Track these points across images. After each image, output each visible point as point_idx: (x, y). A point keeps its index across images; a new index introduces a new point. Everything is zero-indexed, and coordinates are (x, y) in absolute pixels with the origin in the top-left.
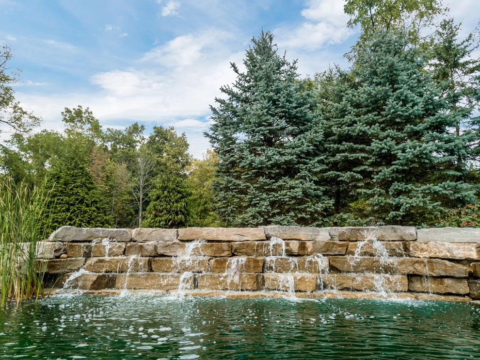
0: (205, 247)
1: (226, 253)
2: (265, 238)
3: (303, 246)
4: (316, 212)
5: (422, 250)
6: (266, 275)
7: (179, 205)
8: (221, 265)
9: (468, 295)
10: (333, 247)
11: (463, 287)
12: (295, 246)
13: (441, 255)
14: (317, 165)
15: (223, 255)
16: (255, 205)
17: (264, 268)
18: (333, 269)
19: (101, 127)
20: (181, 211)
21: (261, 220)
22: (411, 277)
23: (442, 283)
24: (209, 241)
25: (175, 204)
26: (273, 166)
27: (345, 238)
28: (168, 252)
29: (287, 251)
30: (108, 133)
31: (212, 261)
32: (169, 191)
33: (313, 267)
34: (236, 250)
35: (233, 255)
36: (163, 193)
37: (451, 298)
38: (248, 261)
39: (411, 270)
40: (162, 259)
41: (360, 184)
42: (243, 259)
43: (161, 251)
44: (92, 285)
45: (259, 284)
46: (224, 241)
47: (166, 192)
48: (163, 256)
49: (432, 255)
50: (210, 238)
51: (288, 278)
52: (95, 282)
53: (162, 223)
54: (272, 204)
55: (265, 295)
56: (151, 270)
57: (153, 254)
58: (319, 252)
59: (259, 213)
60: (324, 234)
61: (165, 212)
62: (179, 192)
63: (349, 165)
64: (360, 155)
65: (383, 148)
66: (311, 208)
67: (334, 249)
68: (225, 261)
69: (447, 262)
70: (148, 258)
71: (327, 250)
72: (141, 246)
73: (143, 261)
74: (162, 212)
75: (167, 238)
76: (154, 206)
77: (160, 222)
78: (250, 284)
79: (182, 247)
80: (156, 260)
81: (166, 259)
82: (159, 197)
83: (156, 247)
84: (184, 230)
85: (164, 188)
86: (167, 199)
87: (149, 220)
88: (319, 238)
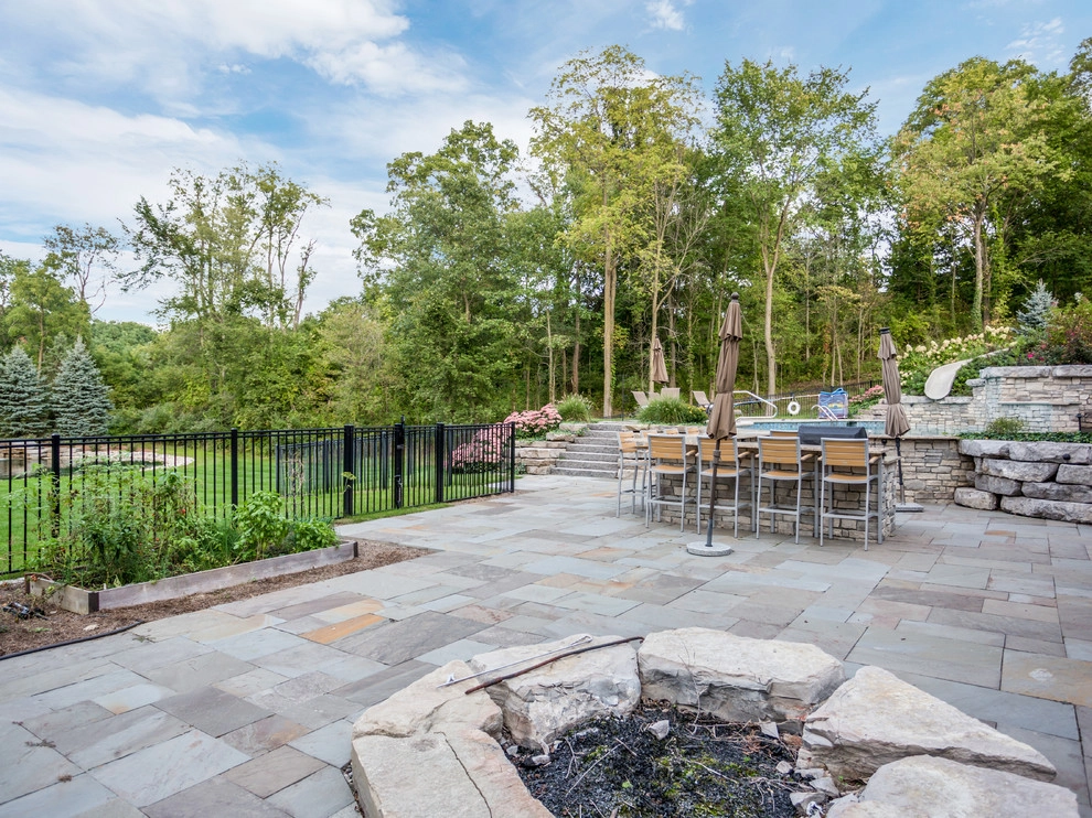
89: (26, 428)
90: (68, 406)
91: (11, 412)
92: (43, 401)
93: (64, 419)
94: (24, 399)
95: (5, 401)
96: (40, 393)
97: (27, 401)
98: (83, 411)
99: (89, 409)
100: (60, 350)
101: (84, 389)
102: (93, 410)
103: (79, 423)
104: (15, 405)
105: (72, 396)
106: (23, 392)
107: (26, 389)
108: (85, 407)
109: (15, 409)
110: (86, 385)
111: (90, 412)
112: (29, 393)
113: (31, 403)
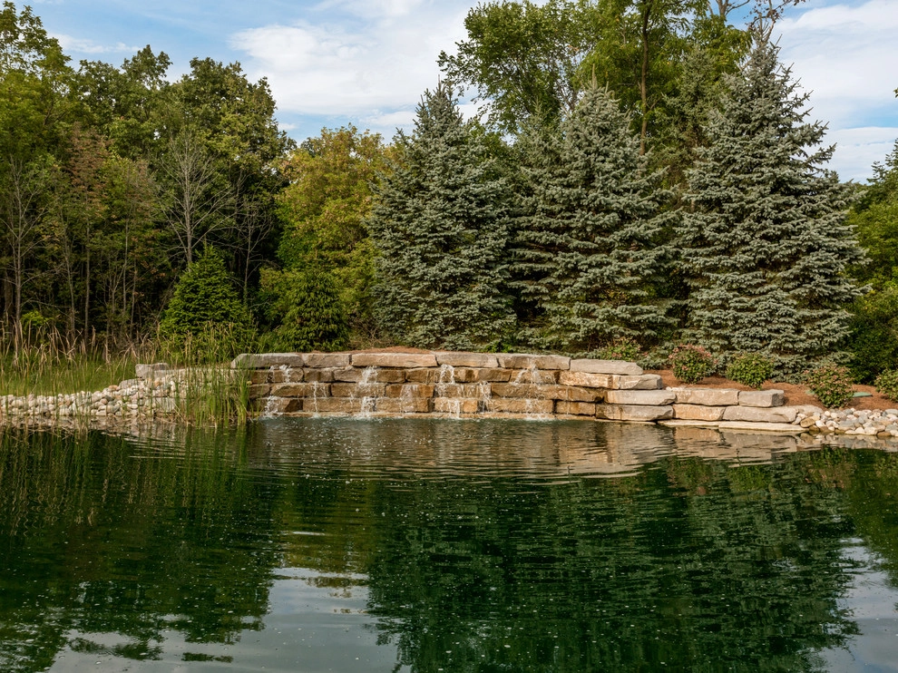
0: (380, 374)
1: (400, 380)
2: (436, 365)
3: (470, 374)
4: (494, 329)
5: (569, 379)
6: (437, 400)
7: (330, 311)
8: (396, 392)
9: (595, 415)
11: (591, 409)
12: (462, 374)
13: (582, 384)
14: (498, 275)
15: (397, 381)
16: (426, 323)
17: (436, 394)
18: (493, 394)
19: (68, 59)
20: (332, 318)
21: (433, 340)
22: (556, 401)
23: (577, 406)
24: (382, 367)
25: (325, 310)
26: (447, 279)
27: (511, 365)
28: (344, 378)
29: (455, 378)
30: (84, 72)
31: (388, 388)
32: (316, 293)
33: (475, 393)
34: (409, 378)
35: (406, 381)
36: (309, 296)
37: (581, 418)
38: (421, 388)
39: (556, 395)
40: (340, 384)
41: (545, 299)
42: (416, 386)
43: (337, 378)
44: (287, 408)
45: (431, 408)
46: (397, 368)
47: (312, 294)
48: (339, 381)
49: (576, 383)
50: (384, 364)
51: (455, 404)
52: (288, 406)
53: (311, 335)
54: (446, 321)
55: (435, 415)
56: (331, 395)
57: (331, 380)
58: (484, 379)
59: (431, 331)
60: (491, 361)
61: (313, 320)
62: (329, 294)
63: (537, 276)
64: (546, 266)
65: (569, 262)
66: (488, 325)
67: (498, 376)
68: (400, 387)
69: (582, 390)
70: (328, 384)
71: (493, 378)
72: (319, 373)
73: (324, 386)
74: (309, 320)
75: (340, 364)
76: (299, 313)
77: (308, 333)
78: (423, 407)
79: (359, 373)
80: (335, 385)
81: (344, 384)
82: (303, 300)
83: (333, 373)
84: (358, 356)
85: (309, 289)
86: (315, 304)
87: (294, 330)
88: (488, 365)
89: (611, 319)
90: (728, 251)
91: (574, 271)
92: (663, 238)
93: (718, 292)
94: (608, 231)
95: (560, 239)
96: (649, 215)
97: (616, 235)
98: (776, 266)
99: (794, 258)
100: (698, 95)
102: (811, 259)
103: (765, 304)
104: (588, 252)
105: (741, 215)
106: (605, 209)
107: (611, 198)
108: (781, 249)
111: (801, 264)
112: (621, 213)
113: (628, 242)
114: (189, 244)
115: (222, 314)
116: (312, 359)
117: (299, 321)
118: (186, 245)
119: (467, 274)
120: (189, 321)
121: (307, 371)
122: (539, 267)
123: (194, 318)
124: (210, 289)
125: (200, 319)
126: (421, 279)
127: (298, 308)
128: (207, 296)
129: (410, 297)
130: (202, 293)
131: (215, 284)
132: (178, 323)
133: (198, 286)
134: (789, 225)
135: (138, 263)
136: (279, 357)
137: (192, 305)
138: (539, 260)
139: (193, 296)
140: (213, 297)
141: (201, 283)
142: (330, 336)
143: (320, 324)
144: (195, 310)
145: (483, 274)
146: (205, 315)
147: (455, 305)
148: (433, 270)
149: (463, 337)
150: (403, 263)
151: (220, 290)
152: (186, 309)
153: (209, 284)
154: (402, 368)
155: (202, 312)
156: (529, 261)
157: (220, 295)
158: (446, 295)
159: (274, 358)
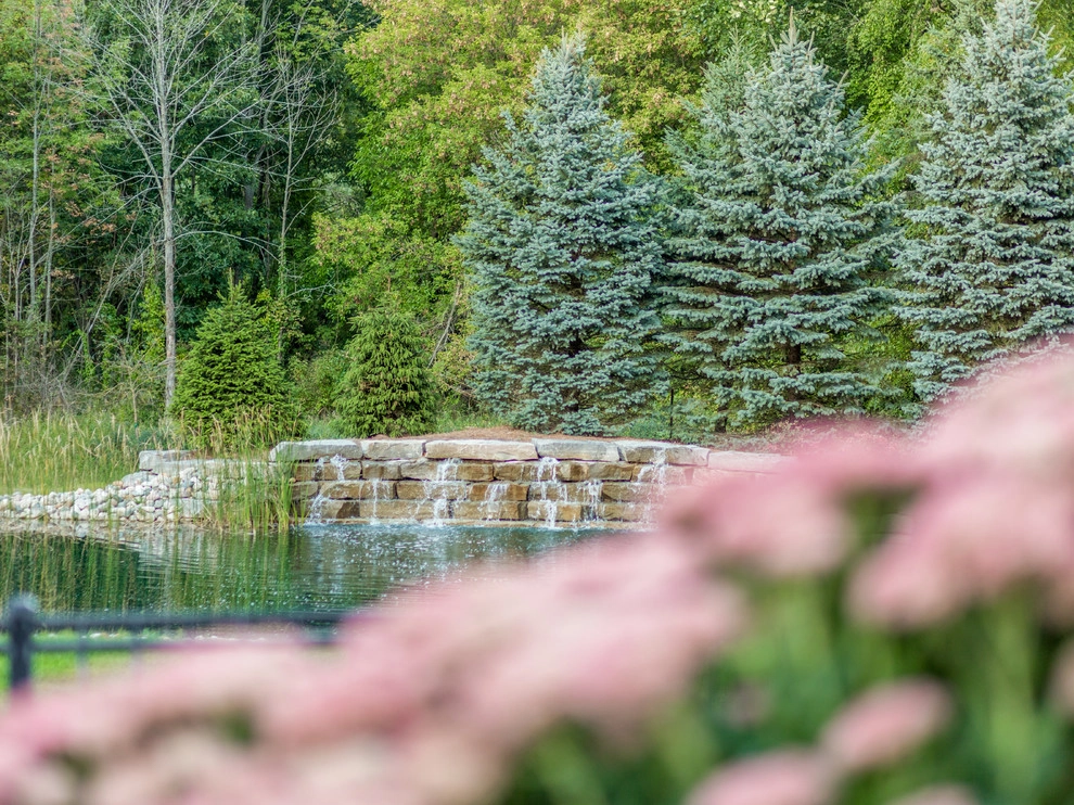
0: (461, 469)
1: (486, 477)
2: (536, 457)
3: (576, 470)
6: (532, 503)
7: (408, 372)
8: (480, 492)
10: (614, 471)
12: (566, 470)
14: (639, 327)
15: (481, 479)
16: (536, 395)
17: (530, 495)
18: (604, 497)
20: (412, 383)
21: (546, 419)
24: (464, 460)
25: (401, 370)
27: (634, 459)
28: (414, 475)
31: (470, 487)
32: (387, 345)
33: (581, 496)
34: (498, 474)
35: (495, 479)
36: (378, 348)
38: (511, 488)
40: (409, 483)
41: (707, 360)
42: (505, 485)
43: (406, 474)
44: (339, 513)
45: (523, 514)
46: (485, 461)
47: (382, 347)
48: (408, 479)
50: (467, 456)
52: (341, 511)
53: (379, 407)
55: (526, 524)
56: (396, 496)
57: (396, 478)
58: (596, 477)
59: (543, 407)
60: (611, 452)
61: (383, 385)
62: (407, 346)
63: (694, 328)
64: (706, 315)
65: (734, 312)
67: (617, 473)
68: (485, 487)
70: (393, 482)
71: (608, 475)
72: (382, 468)
73: (388, 485)
74: (378, 386)
75: (410, 455)
76: (363, 374)
77: (375, 404)
78: (511, 513)
79: (432, 468)
80: (402, 485)
81: (414, 483)
82: (368, 356)
83: (399, 468)
84: (434, 443)
85: (379, 339)
86: (387, 360)
87: (355, 400)
88: (606, 458)
91: (741, 323)
94: (787, 266)
95: (724, 277)
99: (1026, 313)
101: (1011, 212)
107: (800, 217)
109: (756, 307)
110: (1019, 192)
112: (814, 238)
114: (166, 170)
115: (255, 383)
116: (374, 448)
117: (362, 386)
118: (161, 173)
119: (593, 326)
120: (211, 393)
121: (367, 464)
122: (697, 315)
123: (217, 390)
124: (238, 348)
125: (225, 391)
126: (529, 333)
127: (362, 367)
128: (234, 358)
129: (514, 359)
130: (227, 353)
131: (246, 340)
132: (196, 395)
133: (221, 344)
134: (1017, 268)
135: (58, 206)
136: (330, 446)
137: (215, 371)
138: (696, 305)
139: (216, 357)
140: (243, 358)
141: (226, 339)
142: (410, 407)
143: (394, 391)
144: (219, 378)
145: (618, 325)
146: (231, 385)
147: (577, 370)
148: (544, 321)
149: (589, 415)
150: (505, 310)
151: (251, 349)
152: (204, 375)
153: (238, 341)
154: (491, 461)
155: (228, 381)
156: (685, 305)
157: (251, 356)
158: (565, 356)
159: (324, 447)
